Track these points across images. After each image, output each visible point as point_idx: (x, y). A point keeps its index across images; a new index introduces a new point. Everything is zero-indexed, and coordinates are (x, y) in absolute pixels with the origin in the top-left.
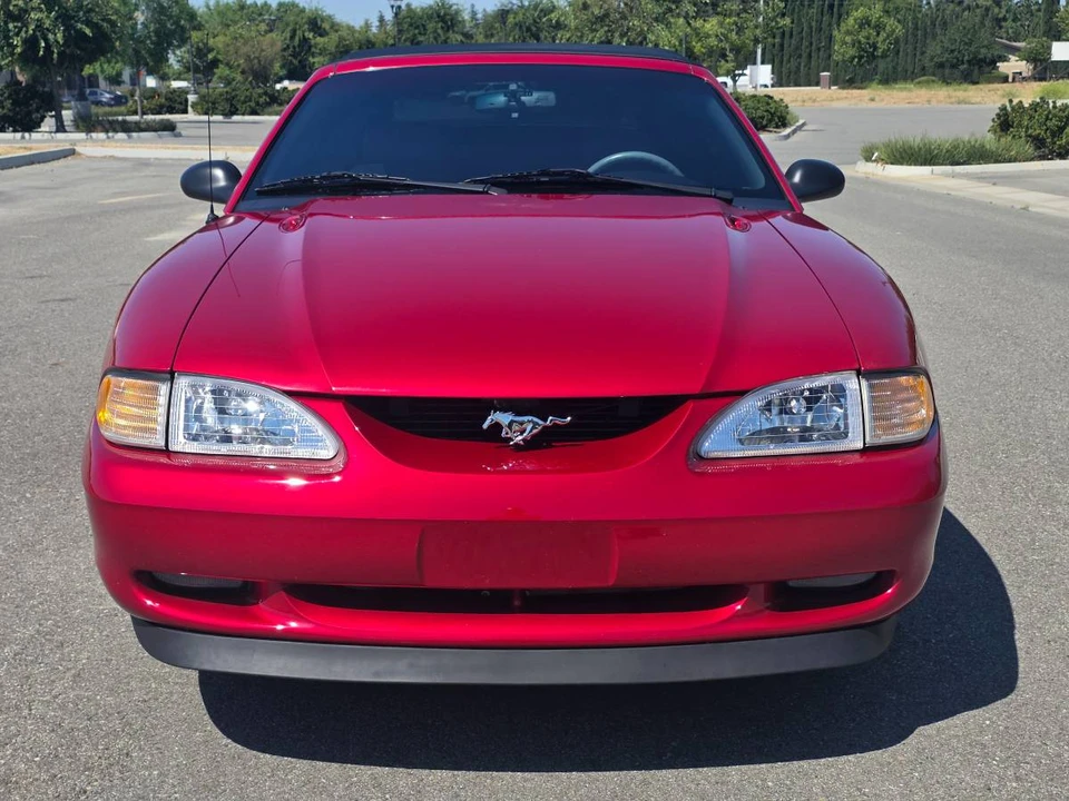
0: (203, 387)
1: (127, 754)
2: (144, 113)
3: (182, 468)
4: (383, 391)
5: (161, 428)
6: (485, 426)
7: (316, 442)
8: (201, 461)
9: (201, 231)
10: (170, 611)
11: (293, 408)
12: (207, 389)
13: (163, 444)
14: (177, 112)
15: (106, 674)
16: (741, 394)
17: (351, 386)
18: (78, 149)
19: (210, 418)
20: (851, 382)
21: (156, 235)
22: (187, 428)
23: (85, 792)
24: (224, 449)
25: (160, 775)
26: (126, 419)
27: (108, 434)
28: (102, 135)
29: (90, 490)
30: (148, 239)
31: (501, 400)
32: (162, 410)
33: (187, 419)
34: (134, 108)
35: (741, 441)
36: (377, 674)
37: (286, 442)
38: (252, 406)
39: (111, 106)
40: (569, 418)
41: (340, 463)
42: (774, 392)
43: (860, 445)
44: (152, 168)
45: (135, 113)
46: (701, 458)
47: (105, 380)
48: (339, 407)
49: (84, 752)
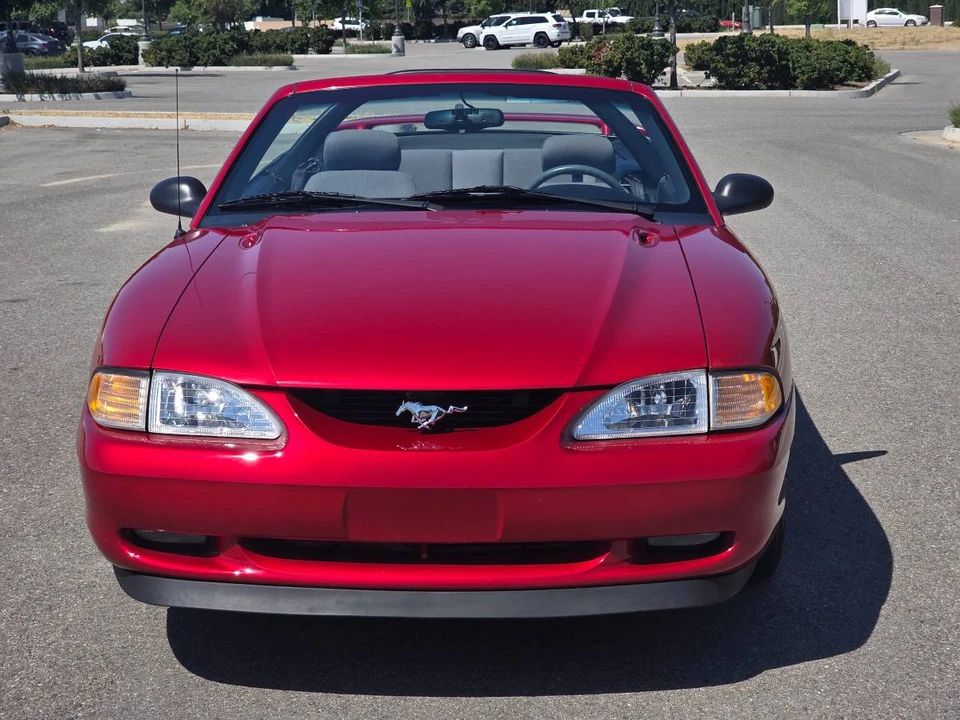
0: (175, 381)
1: (112, 682)
2: (85, 64)
3: (159, 446)
4: (317, 384)
5: (142, 415)
6: (398, 413)
7: (263, 425)
8: (174, 440)
9: (171, 245)
10: (147, 561)
11: (246, 399)
12: (180, 382)
13: (144, 427)
14: (125, 63)
15: (90, 629)
16: (610, 387)
17: (293, 380)
18: (13, 117)
19: (179, 406)
20: (699, 379)
21: (108, 225)
22: (162, 413)
23: (81, 706)
24: (192, 431)
25: (139, 695)
26: (114, 406)
27: (99, 419)
28: (36, 97)
29: (84, 463)
30: (100, 230)
31: (413, 393)
32: (143, 400)
33: (162, 406)
34: (72, 58)
35: (608, 427)
36: (311, 609)
37: (242, 425)
38: (213, 396)
39: (43, 54)
40: (466, 408)
41: (282, 443)
42: (636, 386)
43: (705, 429)
44: (99, 141)
45: (74, 64)
46: (573, 438)
47: (96, 376)
48: (282, 396)
49: (77, 680)
